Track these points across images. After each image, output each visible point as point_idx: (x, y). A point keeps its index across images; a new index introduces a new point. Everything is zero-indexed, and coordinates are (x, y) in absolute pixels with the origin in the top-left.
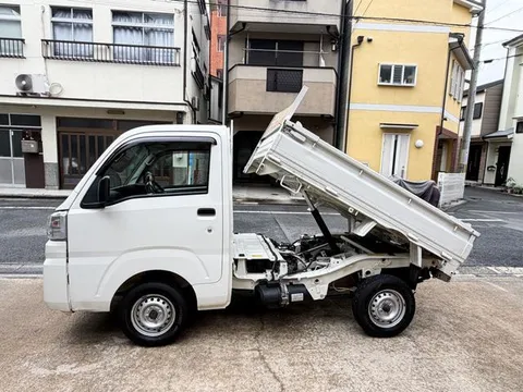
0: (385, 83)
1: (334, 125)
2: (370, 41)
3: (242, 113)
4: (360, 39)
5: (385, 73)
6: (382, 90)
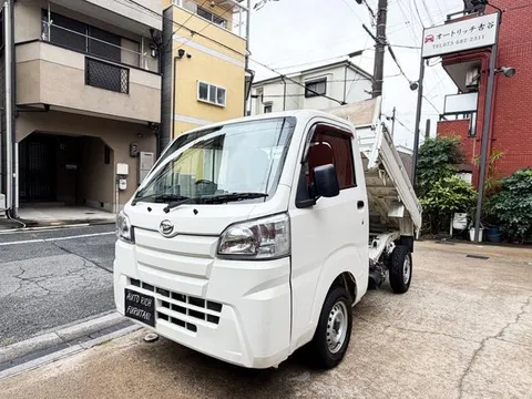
0: (202, 100)
1: (157, 135)
2: (189, 56)
3: (47, 106)
4: (181, 53)
5: (203, 91)
6: (201, 106)
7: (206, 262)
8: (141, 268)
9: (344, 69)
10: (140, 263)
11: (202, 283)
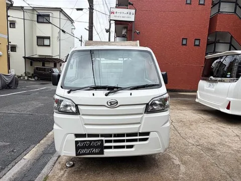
7: (140, 116)
8: (87, 127)
9: (59, 12)
10: (85, 124)
11: (138, 126)
